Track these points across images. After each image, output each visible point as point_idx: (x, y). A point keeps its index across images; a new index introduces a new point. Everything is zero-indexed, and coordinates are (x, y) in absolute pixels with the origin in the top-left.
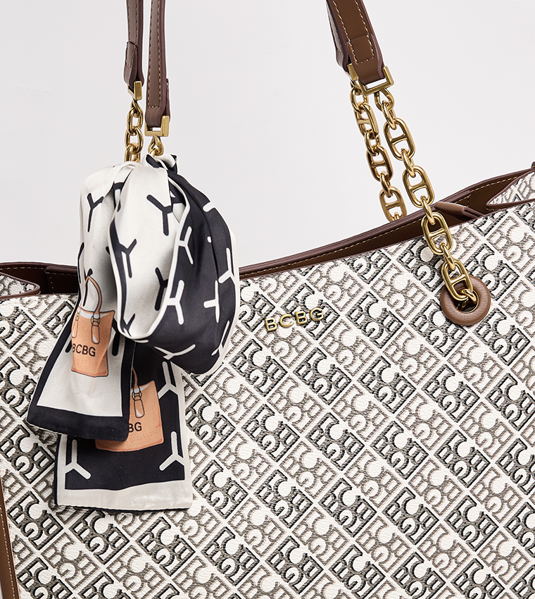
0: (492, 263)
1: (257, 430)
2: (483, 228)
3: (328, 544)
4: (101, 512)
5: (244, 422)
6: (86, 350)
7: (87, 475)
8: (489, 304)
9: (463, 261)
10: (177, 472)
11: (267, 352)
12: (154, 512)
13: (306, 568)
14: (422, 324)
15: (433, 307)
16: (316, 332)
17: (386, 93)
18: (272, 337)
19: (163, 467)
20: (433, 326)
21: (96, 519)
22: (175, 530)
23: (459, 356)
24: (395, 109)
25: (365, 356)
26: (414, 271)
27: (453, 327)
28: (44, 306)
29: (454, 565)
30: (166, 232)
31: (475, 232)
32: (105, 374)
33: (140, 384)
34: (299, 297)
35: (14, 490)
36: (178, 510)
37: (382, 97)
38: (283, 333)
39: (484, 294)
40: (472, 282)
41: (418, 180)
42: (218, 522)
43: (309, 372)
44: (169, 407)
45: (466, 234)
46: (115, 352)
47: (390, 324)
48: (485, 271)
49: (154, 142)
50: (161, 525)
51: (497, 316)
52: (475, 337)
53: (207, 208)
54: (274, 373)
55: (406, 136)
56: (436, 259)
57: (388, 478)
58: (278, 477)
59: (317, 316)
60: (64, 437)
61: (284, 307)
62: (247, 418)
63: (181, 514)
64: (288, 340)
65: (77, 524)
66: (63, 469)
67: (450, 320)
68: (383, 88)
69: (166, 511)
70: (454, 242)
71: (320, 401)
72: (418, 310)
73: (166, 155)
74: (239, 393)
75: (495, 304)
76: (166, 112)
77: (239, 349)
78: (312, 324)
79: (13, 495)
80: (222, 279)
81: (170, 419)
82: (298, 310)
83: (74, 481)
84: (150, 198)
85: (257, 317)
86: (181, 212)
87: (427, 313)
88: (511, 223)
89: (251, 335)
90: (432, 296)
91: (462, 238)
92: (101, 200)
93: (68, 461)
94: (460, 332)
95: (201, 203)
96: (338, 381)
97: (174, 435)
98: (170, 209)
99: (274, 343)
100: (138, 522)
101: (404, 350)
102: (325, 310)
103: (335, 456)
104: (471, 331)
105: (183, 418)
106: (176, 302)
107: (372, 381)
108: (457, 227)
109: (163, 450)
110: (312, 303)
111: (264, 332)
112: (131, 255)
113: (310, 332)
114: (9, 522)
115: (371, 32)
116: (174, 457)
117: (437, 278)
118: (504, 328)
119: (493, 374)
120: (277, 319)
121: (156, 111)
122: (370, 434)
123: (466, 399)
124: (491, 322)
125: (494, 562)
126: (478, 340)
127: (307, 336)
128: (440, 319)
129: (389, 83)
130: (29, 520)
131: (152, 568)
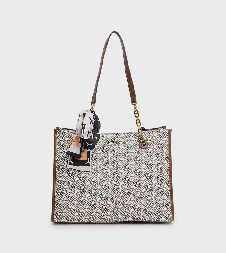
0: (150, 139)
1: (102, 160)
2: (149, 132)
3: (110, 183)
4: (72, 169)
5: (100, 158)
6: (74, 141)
7: (73, 163)
8: (148, 146)
9: (145, 138)
10: (88, 165)
11: (106, 147)
12: (81, 171)
13: (106, 186)
14: (135, 147)
15: (137, 145)
16: (116, 145)
17: (136, 105)
18: (108, 144)
19: (86, 164)
20: (137, 148)
21: (71, 170)
22: (84, 175)
23: (140, 154)
24: (137, 108)
25: (124, 151)
26: (136, 138)
27: (140, 149)
28: (68, 132)
29: (133, 192)
30: (91, 124)
31: (148, 133)
32: (77, 146)
33: (84, 149)
34: (114, 138)
35: (58, 163)
36: (85, 171)
37: (135, 106)
38: (110, 144)
39: (147, 144)
40: (145, 141)
41: (139, 122)
42: (92, 175)
43: (113, 152)
44: (89, 153)
45: (146, 133)
46: (80, 143)
47: (129, 146)
48: (148, 140)
49: (92, 107)
50: (82, 173)
51: (149, 148)
52: (144, 151)
53: (98, 121)
54: (107, 151)
55: (138, 113)
56: (140, 136)
57: (123, 173)
58: (104, 169)
59: (117, 142)
60: (70, 156)
61: (111, 140)
62: (101, 158)
63: (85, 172)
64: (111, 146)
65: (67, 170)
66: (69, 162)
67: (140, 147)
68: (135, 104)
69: (83, 171)
70: (143, 134)
71: (114, 157)
72: (135, 145)
73: (94, 110)
74: (100, 153)
75: (149, 146)
76: (95, 102)
77: (102, 145)
78: (115, 143)
79: (58, 164)
80: (98, 134)
81: (88, 156)
82: (113, 141)
83: (70, 164)
84: (89, 118)
85: (106, 141)
86: (93, 121)
87: (136, 145)
88: (154, 132)
89: (104, 144)
90: (138, 142)
91: (145, 133)
92: (81, 116)
93: (70, 160)
94: (141, 150)
95: (97, 120)
96: (118, 154)
97: (89, 158)
98: (92, 120)
99: (108, 146)
100: (78, 172)
101: (131, 151)
102: (118, 142)
103: (115, 167)
104: (143, 150)
105: (91, 157)
106: (92, 135)
107: (124, 155)
108: (145, 131)
109: (87, 161)
110: (116, 140)
111: (107, 143)
112: (85, 126)
113: (115, 145)
114: (56, 168)
115: (135, 94)
116: (88, 162)
117: (139, 140)
118: (149, 151)
119: (146, 158)
120: (110, 141)
121: (93, 102)
122: (122, 165)
123: (140, 162)
124: (147, 149)
125: (141, 193)
126: (144, 152)
127: (114, 145)
128: (138, 147)
129: (136, 104)
130: (59, 169)
131: (79, 181)
